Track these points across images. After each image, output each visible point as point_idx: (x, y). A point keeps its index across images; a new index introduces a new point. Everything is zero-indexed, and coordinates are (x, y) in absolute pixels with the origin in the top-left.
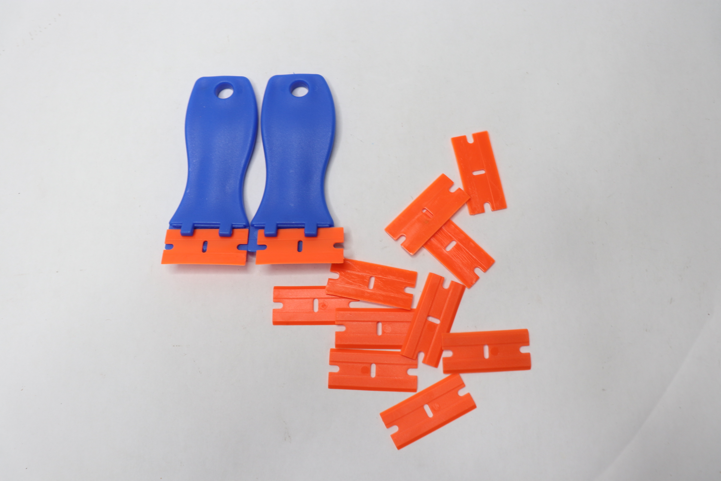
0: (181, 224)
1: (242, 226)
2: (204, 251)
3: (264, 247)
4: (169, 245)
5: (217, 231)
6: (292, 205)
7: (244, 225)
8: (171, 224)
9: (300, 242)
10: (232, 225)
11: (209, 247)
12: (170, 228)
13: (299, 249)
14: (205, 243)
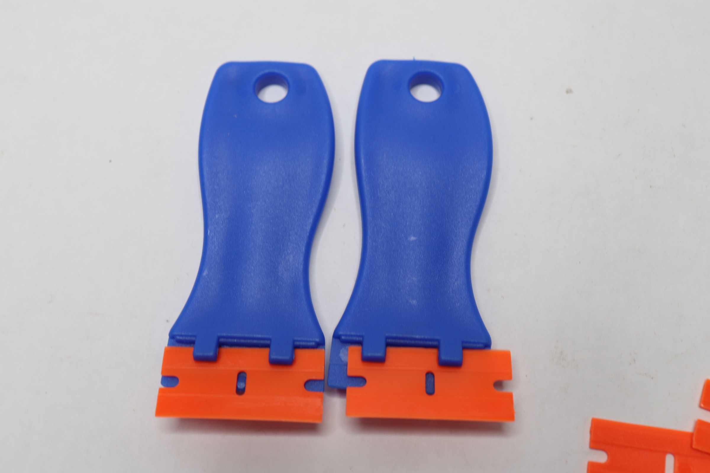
0: (195, 336)
1: (313, 344)
2: (240, 392)
3: (361, 380)
4: (169, 379)
5: (265, 352)
6: (414, 302)
7: (316, 342)
8: (172, 336)
9: (430, 375)
10: (294, 341)
11: (250, 385)
12: (169, 344)
13: (430, 391)
14: (241, 376)
